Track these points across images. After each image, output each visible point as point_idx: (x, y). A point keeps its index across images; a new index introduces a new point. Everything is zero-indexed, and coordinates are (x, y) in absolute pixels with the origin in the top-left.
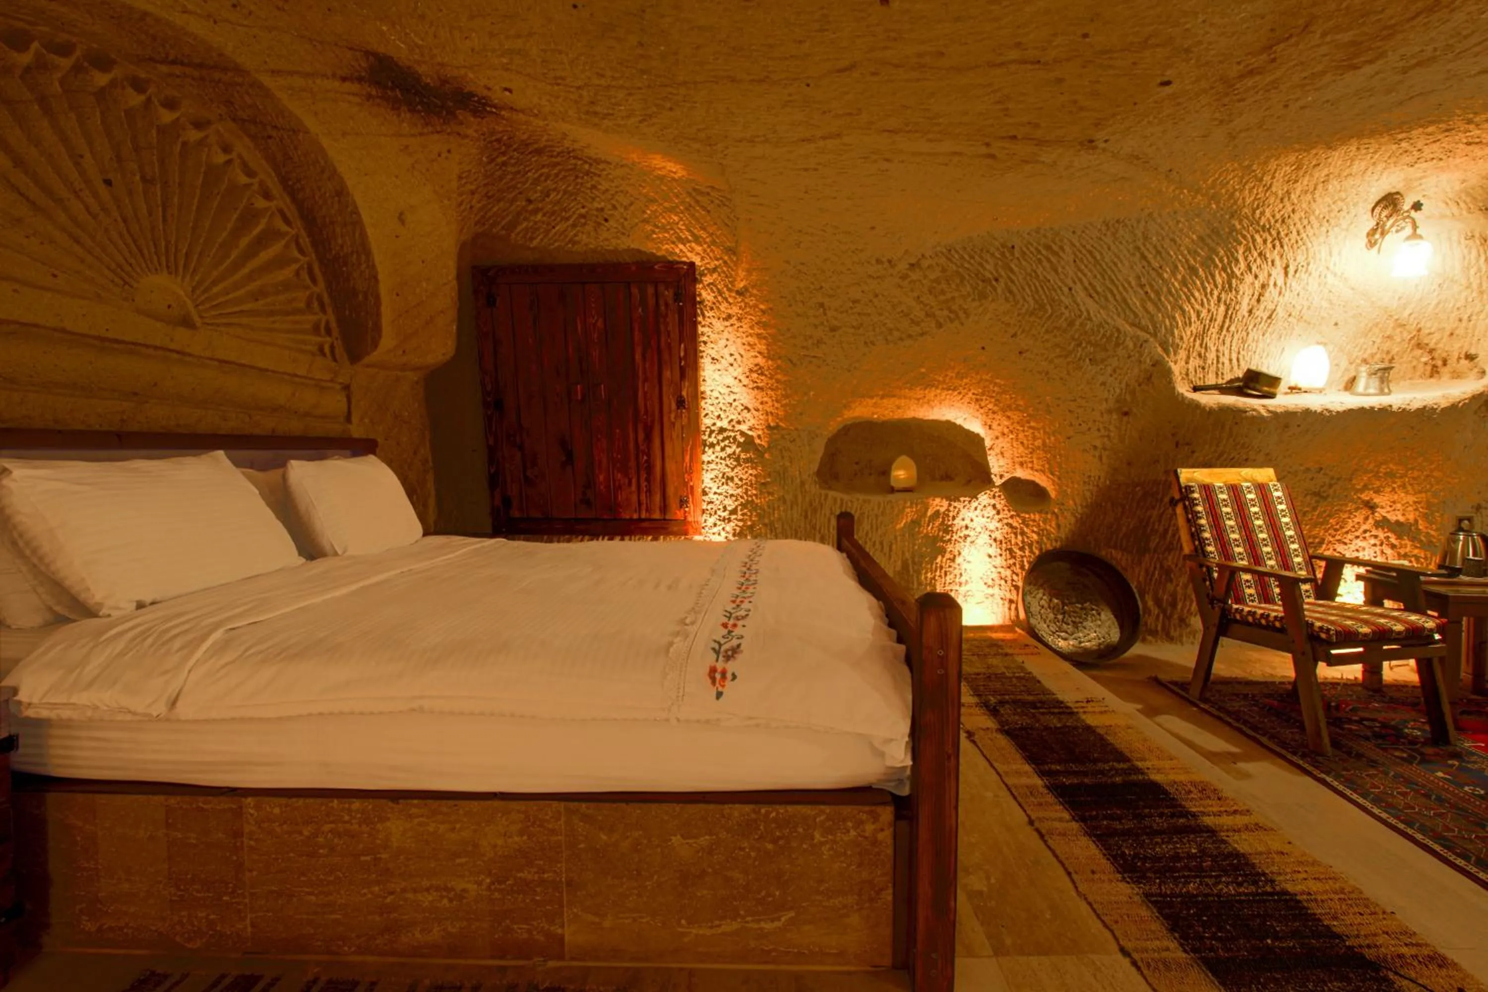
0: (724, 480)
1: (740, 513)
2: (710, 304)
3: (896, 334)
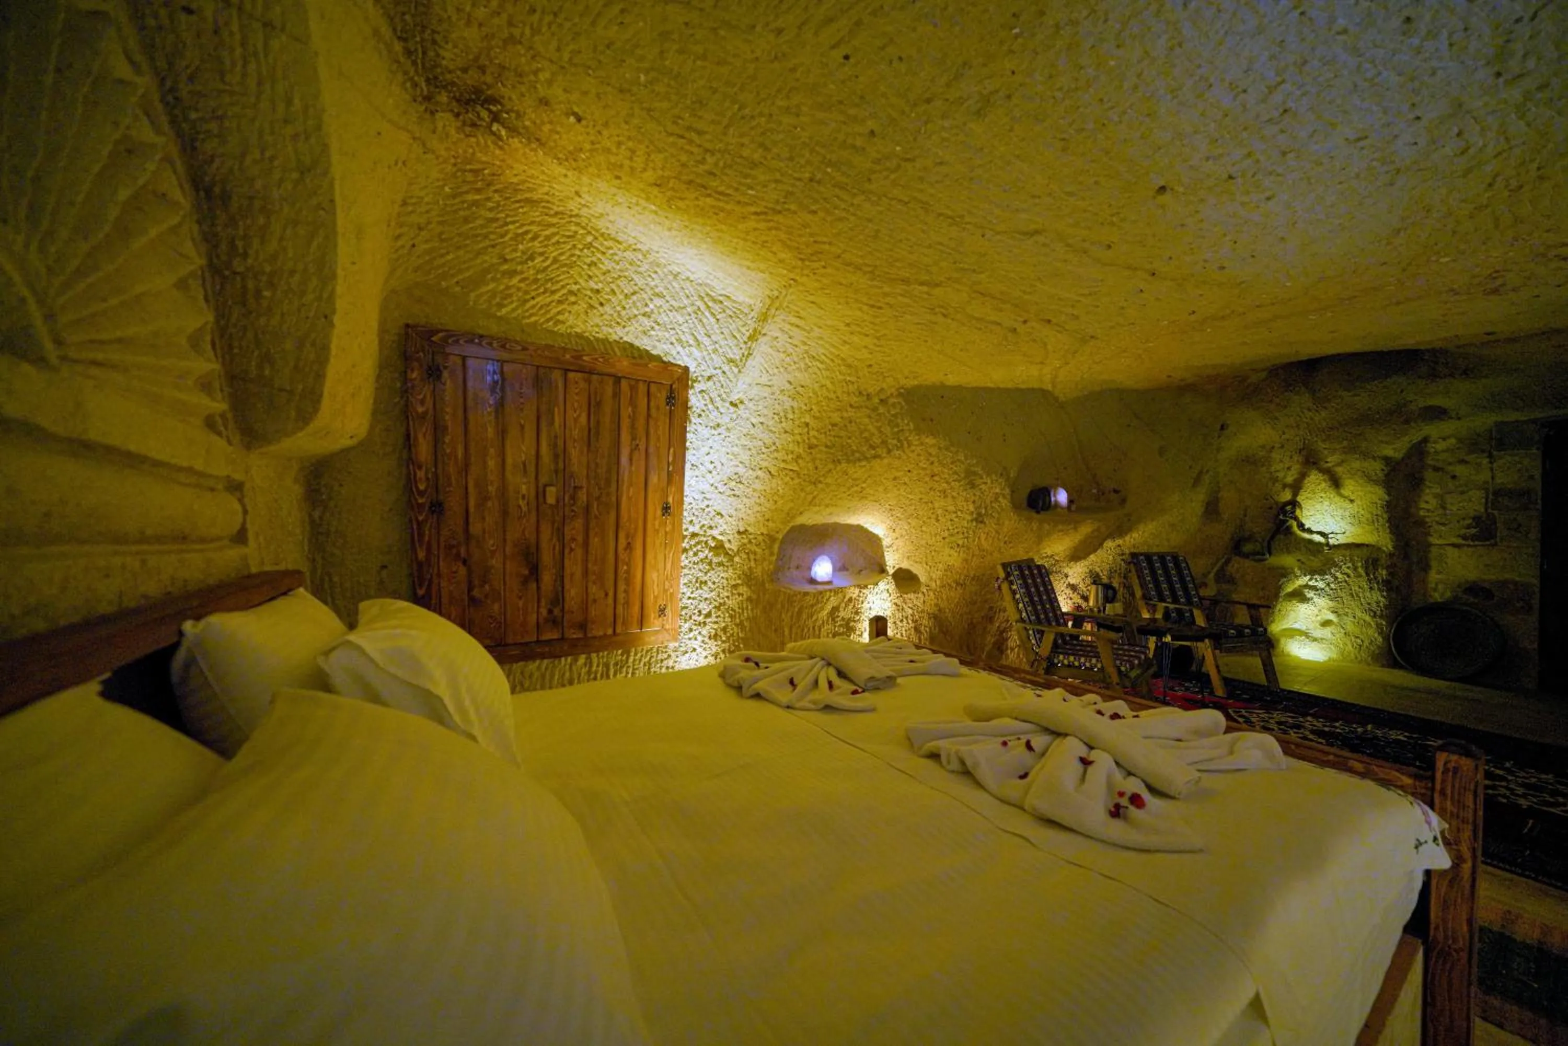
0: (698, 585)
1: (714, 615)
2: (698, 411)
3: (857, 455)
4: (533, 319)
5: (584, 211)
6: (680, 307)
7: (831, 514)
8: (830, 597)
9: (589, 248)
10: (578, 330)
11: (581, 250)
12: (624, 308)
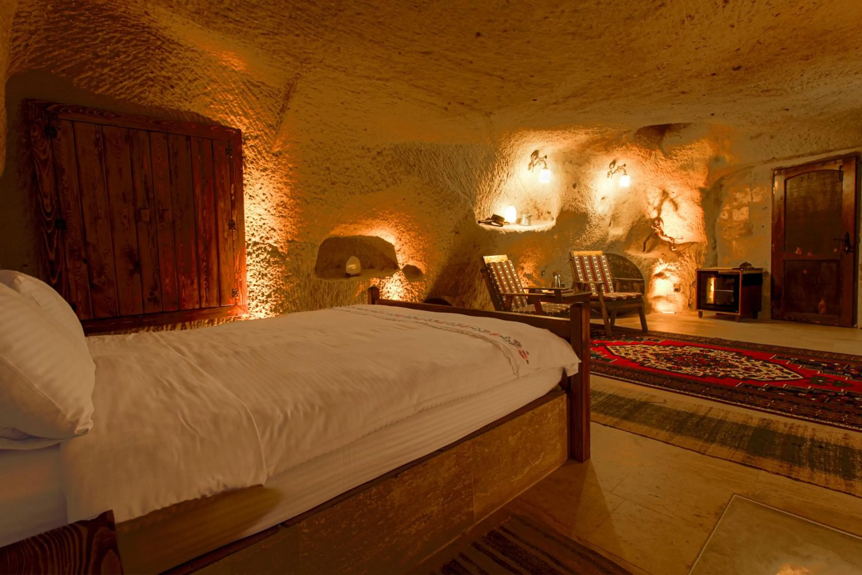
0: (260, 276)
1: (273, 296)
2: (251, 159)
3: (366, 189)
4: (122, 96)
5: (153, 25)
6: (230, 90)
7: (355, 229)
8: (359, 285)
9: (159, 49)
10: (156, 104)
11: (154, 50)
12: (189, 90)
